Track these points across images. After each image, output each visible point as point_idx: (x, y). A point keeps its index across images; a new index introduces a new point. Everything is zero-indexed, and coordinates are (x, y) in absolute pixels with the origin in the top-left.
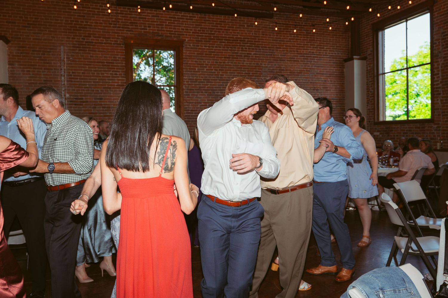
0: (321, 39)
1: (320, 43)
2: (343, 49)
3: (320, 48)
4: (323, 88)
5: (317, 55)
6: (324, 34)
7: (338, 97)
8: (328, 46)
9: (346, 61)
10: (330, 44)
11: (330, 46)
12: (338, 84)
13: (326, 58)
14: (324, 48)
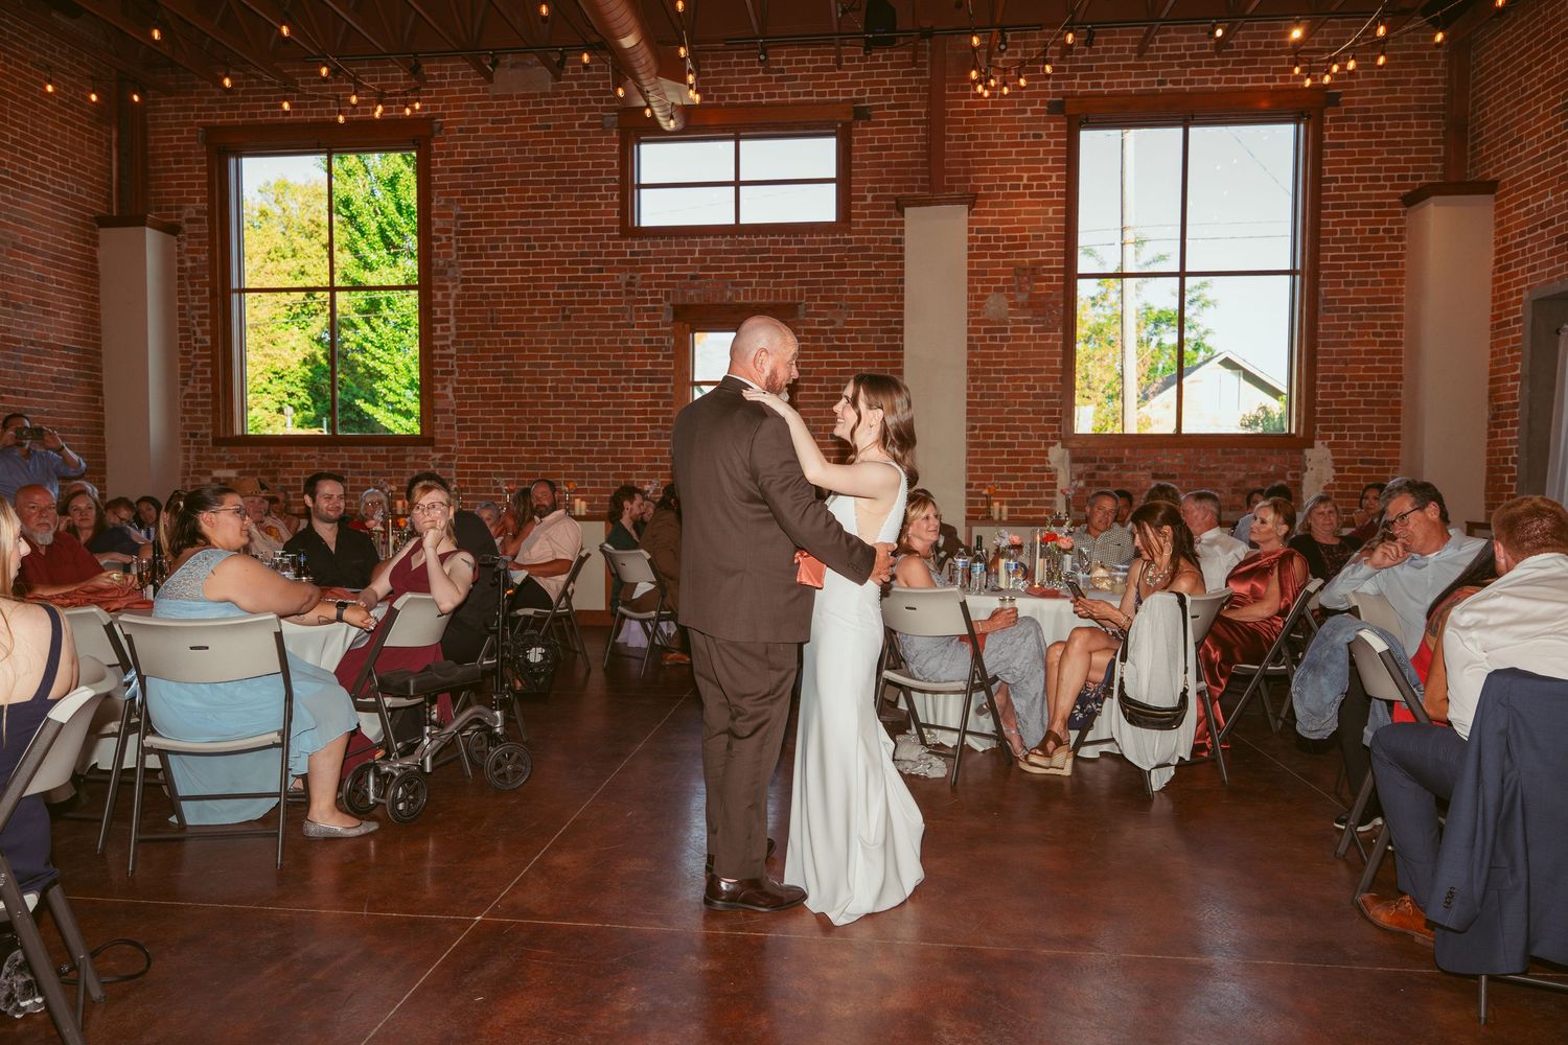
0: (26, 120)
1: (22, 135)
2: (92, 180)
3: (22, 153)
4: (35, 302)
5: (13, 175)
6: (36, 108)
7: (81, 343)
8: (47, 154)
9: (105, 222)
10: (55, 149)
11: (54, 157)
12: (80, 296)
13: (44, 195)
14: (35, 159)
